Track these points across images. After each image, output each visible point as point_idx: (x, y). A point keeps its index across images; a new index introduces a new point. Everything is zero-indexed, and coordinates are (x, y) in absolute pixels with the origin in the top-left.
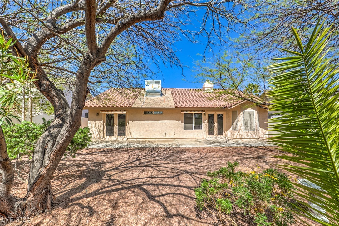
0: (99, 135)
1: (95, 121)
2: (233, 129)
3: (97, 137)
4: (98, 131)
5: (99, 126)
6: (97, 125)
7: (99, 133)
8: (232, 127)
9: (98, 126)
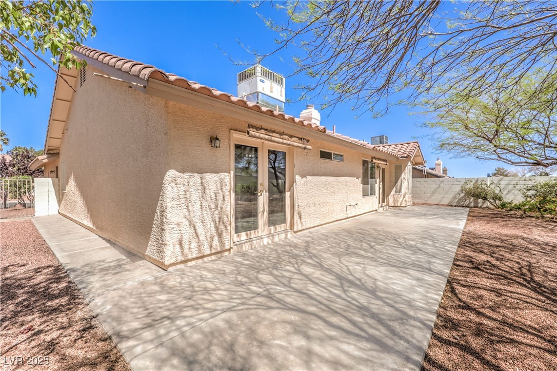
0: (220, 235)
1: (201, 171)
2: (396, 192)
3: (211, 247)
4: (214, 221)
5: (220, 197)
6: (211, 192)
7: (217, 228)
8: (394, 189)
9: (213, 196)
